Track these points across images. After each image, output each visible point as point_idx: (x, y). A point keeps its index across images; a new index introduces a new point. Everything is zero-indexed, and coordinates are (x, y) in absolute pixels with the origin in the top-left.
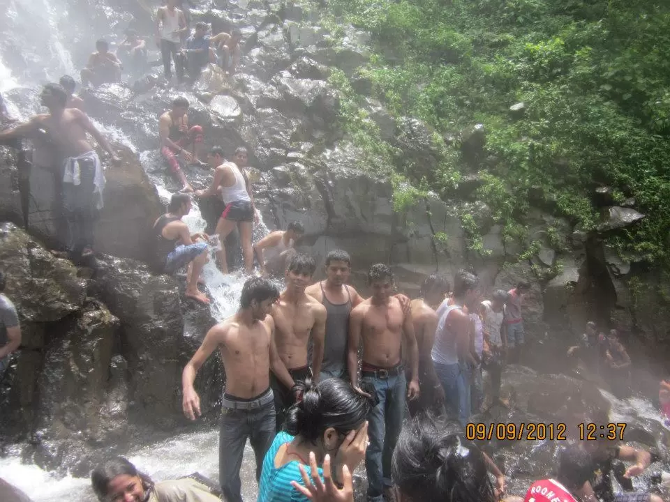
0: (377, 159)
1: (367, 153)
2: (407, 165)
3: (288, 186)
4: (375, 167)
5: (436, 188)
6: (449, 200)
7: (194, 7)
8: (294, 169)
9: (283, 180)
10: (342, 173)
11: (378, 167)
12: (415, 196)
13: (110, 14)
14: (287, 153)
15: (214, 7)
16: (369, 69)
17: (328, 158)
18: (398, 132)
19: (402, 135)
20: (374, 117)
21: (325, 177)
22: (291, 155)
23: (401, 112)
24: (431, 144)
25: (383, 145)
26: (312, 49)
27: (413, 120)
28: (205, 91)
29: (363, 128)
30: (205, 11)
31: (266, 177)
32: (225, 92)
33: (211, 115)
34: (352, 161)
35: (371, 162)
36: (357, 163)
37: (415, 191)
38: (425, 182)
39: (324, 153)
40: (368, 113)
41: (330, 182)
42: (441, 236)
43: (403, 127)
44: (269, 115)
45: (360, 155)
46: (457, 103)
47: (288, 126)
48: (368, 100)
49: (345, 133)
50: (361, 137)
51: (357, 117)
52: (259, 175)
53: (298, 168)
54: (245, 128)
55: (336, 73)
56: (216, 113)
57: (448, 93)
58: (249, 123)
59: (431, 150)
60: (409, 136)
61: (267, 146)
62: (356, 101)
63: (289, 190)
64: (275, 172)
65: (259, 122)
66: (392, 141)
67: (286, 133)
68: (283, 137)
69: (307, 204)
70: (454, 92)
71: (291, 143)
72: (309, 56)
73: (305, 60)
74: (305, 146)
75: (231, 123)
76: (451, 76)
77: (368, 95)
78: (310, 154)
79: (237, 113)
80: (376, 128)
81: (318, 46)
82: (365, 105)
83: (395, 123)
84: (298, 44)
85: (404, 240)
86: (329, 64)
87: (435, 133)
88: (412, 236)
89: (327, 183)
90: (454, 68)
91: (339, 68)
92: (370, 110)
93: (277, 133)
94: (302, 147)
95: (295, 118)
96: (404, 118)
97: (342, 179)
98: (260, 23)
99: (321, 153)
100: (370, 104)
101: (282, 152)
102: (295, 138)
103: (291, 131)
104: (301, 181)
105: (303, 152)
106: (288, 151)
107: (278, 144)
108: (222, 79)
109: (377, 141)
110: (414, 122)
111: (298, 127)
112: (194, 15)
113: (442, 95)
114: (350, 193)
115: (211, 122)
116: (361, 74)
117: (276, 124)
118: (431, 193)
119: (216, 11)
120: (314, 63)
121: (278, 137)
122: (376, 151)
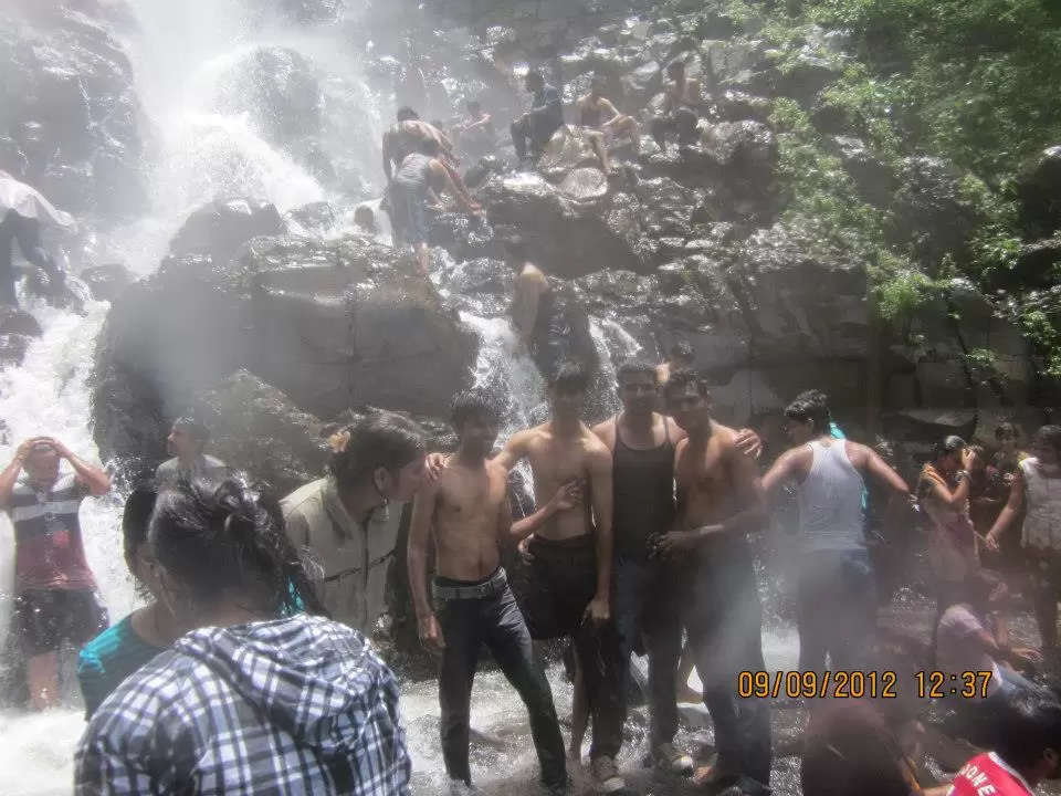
0: (850, 234)
1: (828, 226)
2: (914, 240)
3: (678, 293)
4: (844, 247)
5: (971, 273)
6: (1001, 291)
7: (570, 52)
8: (693, 265)
9: (673, 284)
10: (772, 261)
11: (850, 247)
12: (923, 289)
13: (454, 87)
14: (685, 243)
15: (599, 47)
16: (841, 88)
17: (760, 243)
18: (896, 184)
19: (904, 190)
20: (850, 165)
21: (743, 273)
22: (692, 244)
23: (902, 151)
24: (959, 196)
25: (864, 210)
26: (745, 76)
27: (922, 160)
28: (555, 166)
29: (826, 186)
30: (585, 55)
31: (646, 283)
32: (588, 163)
33: (560, 198)
34: (801, 243)
35: (837, 240)
36: (809, 244)
37: (925, 280)
38: (948, 264)
39: (754, 236)
40: (838, 160)
41: (751, 279)
42: (980, 355)
43: (905, 176)
44: (657, 187)
45: (815, 231)
46: (1015, 118)
47: (689, 200)
48: (840, 140)
49: (791, 198)
50: (818, 202)
51: (812, 170)
52: (636, 281)
53: (696, 263)
54: (616, 214)
55: (785, 107)
56: (570, 196)
57: (999, 104)
58: (625, 205)
59: (957, 207)
60: (916, 190)
61: (654, 235)
62: (819, 145)
63: (682, 299)
64: (661, 275)
65: (641, 201)
66: (881, 202)
67: (684, 212)
68: (681, 218)
69: (713, 317)
70: (1009, 100)
71: (693, 227)
72: (735, 87)
73: (729, 95)
74: (719, 229)
75: (592, 206)
76: (1002, 74)
77: (840, 132)
78: (728, 239)
79: (603, 190)
80: (849, 181)
81: (754, 70)
82: (834, 149)
83: (889, 171)
84: (724, 72)
85: (909, 369)
86: (773, 95)
87: (970, 177)
88: (922, 360)
89: (746, 281)
90: (1006, 57)
91: (790, 97)
92: (842, 155)
93: (669, 213)
94: (714, 232)
95: (703, 187)
96: (907, 160)
97: (770, 272)
98: (665, 55)
99: (748, 236)
100: (842, 147)
101: (677, 242)
102: (700, 217)
103: (692, 207)
104: (703, 283)
105: (714, 238)
106: (689, 238)
107: (672, 230)
108: (581, 144)
109: (851, 204)
110: (926, 163)
111: (707, 199)
112: (568, 65)
113: (985, 109)
114: (786, 293)
115: (563, 210)
116: (826, 100)
117: (667, 200)
118: (958, 281)
119: (602, 51)
120: (742, 96)
121: (669, 219)
122: (847, 222)
